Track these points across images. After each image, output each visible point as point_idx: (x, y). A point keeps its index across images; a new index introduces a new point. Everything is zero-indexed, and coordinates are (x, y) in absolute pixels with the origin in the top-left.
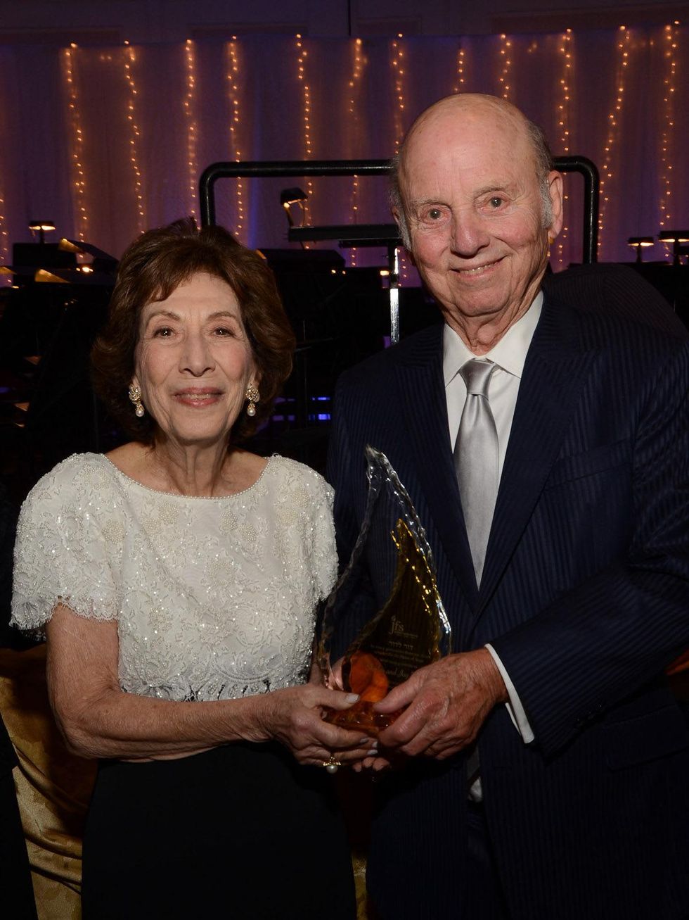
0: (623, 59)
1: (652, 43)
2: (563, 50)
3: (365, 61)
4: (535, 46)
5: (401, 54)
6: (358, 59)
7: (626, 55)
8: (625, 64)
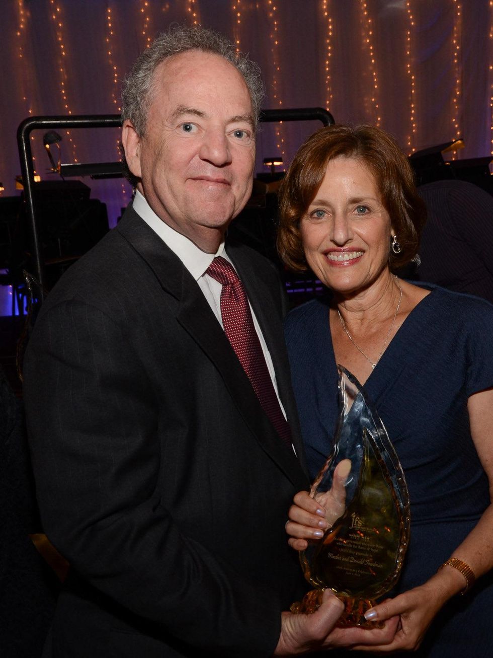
0: (237, 18)
1: (257, 6)
2: (190, 10)
3: (28, 14)
4: (167, 6)
5: (58, 10)
6: (22, 12)
7: (239, 15)
8: (239, 22)
